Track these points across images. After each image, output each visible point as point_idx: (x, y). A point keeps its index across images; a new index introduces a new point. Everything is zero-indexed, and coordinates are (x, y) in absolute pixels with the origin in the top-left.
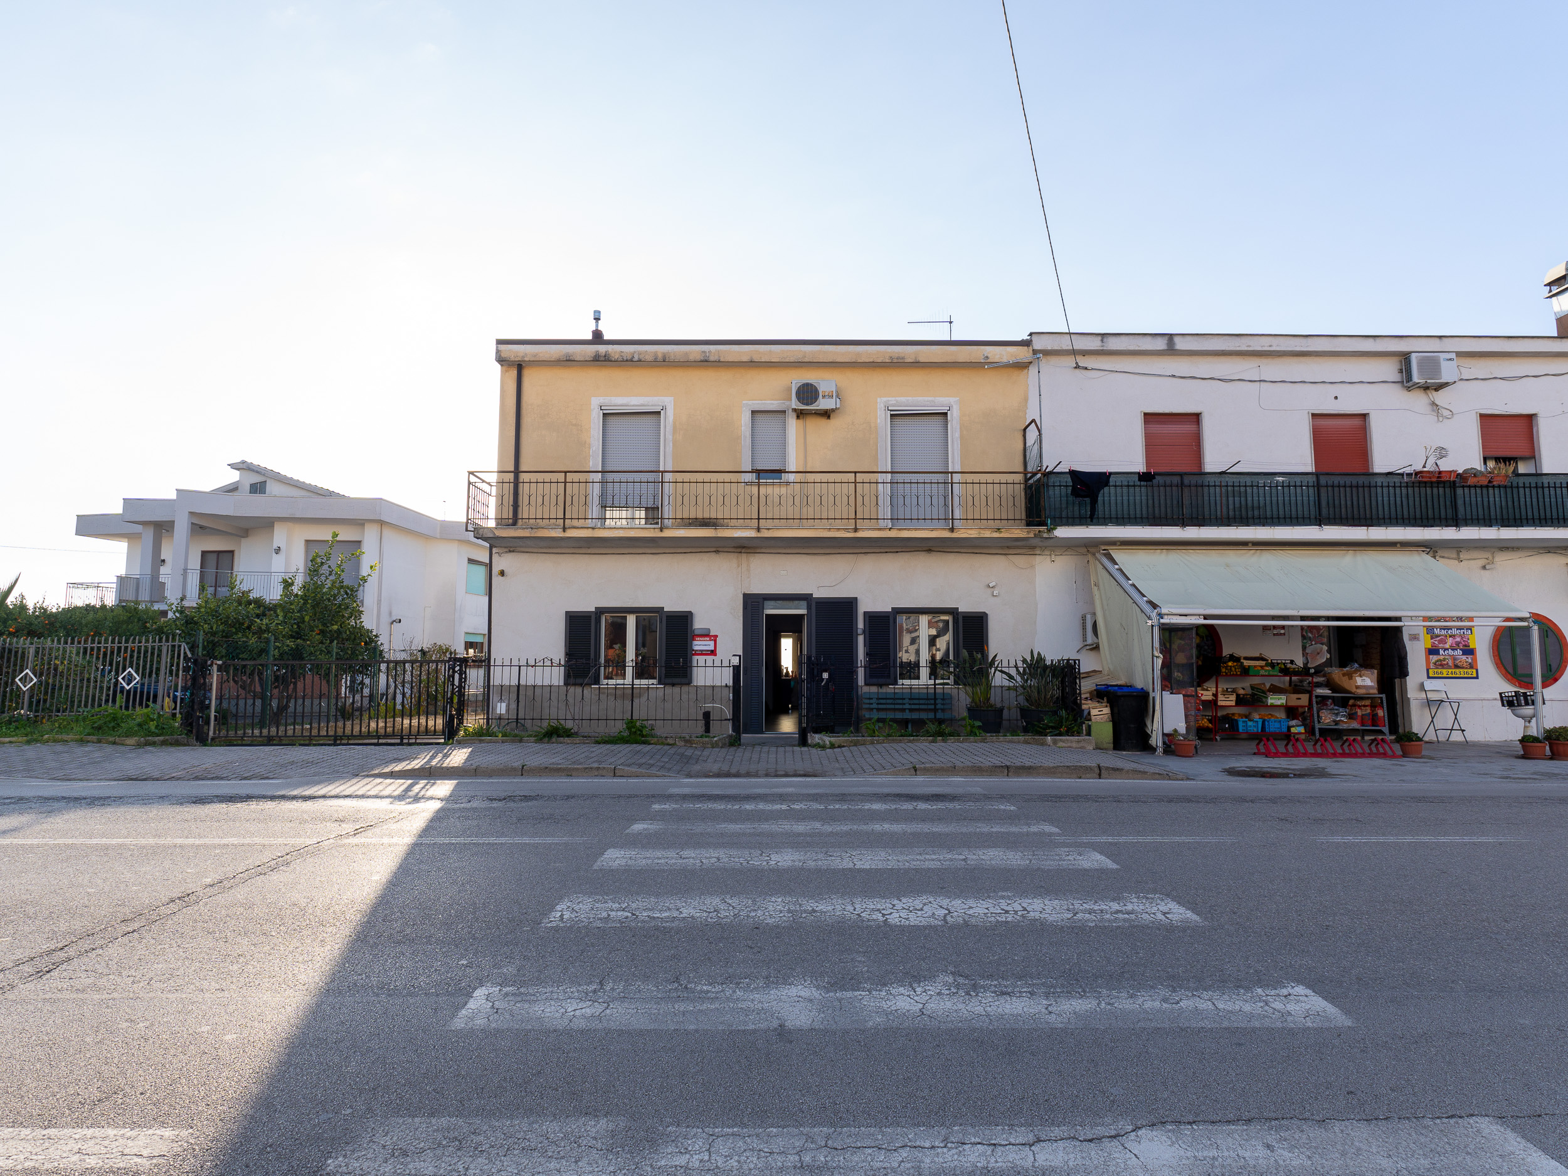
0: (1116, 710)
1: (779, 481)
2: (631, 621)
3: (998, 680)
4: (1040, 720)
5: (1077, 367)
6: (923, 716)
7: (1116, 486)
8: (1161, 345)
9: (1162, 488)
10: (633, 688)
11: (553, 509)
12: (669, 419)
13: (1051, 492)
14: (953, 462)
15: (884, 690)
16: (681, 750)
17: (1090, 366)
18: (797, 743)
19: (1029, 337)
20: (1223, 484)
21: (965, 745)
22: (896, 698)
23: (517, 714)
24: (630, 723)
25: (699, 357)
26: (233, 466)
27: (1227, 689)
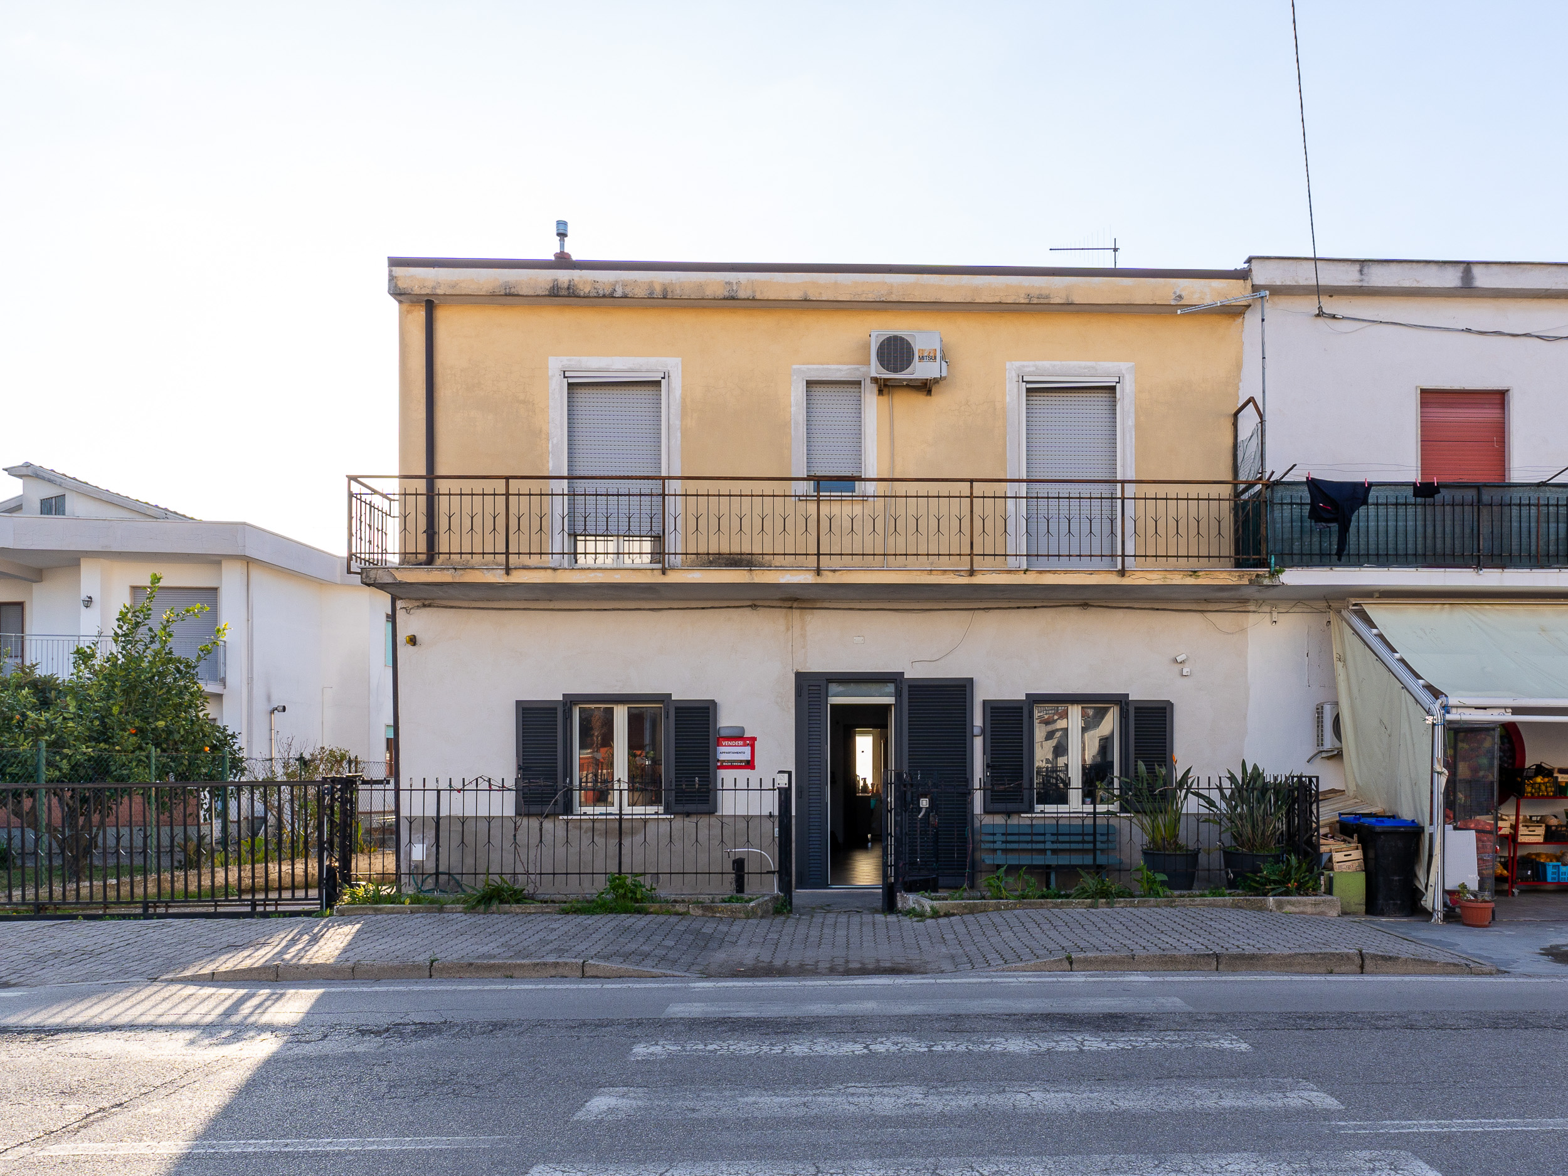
0: (1371, 854)
1: (850, 494)
2: (621, 715)
3: (1192, 805)
4: (1257, 870)
5: (1320, 314)
6: (1076, 860)
7: (1377, 504)
8: (1451, 279)
9: (1448, 508)
10: (621, 819)
11: (489, 538)
12: (674, 394)
13: (1277, 514)
14: (1123, 466)
15: (1014, 820)
16: (696, 925)
17: (1340, 313)
18: (879, 904)
19: (1246, 265)
20: (1542, 502)
21: (1142, 912)
22: (1034, 833)
23: (437, 866)
24: (617, 881)
25: (722, 292)
26: (11, 471)
27: (1531, 817)
